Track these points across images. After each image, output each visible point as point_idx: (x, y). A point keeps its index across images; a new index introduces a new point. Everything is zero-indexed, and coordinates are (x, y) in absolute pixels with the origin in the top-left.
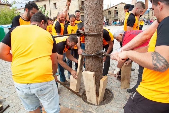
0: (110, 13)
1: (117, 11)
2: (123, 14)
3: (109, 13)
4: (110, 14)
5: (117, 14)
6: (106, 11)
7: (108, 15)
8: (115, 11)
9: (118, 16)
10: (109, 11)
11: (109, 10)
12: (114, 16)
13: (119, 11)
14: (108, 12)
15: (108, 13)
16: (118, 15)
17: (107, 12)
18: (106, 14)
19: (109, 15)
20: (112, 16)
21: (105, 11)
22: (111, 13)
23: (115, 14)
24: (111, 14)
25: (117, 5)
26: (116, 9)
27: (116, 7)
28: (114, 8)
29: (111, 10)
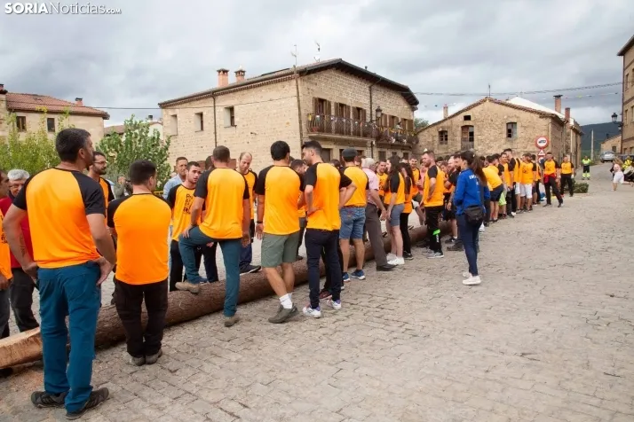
0: (446, 136)
1: (470, 130)
2: (492, 138)
3: (443, 135)
4: (446, 139)
5: (472, 140)
6: (430, 129)
7: (436, 144)
8: (465, 128)
9: (476, 148)
10: (441, 130)
11: (443, 128)
12: (459, 149)
13: (479, 131)
14: (437, 134)
15: (437, 139)
16: (475, 142)
17: (435, 132)
18: (431, 140)
19: (441, 143)
21: (426, 132)
22: (449, 138)
23: (463, 140)
24: (449, 141)
25: (469, 108)
26: (468, 123)
27: (467, 113)
28: (461, 117)
29: (448, 127)
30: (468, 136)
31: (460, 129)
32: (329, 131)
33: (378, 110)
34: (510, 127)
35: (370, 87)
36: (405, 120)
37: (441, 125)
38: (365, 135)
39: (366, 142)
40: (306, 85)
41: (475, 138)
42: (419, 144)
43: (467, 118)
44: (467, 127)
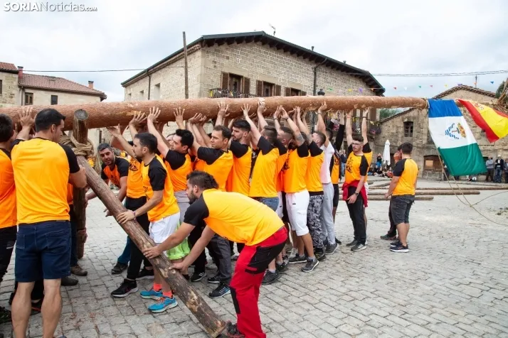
0: (412, 128)
3: (409, 127)
4: (412, 131)
6: (395, 119)
7: (400, 136)
10: (406, 120)
11: (408, 118)
12: (425, 142)
14: (402, 125)
15: (402, 130)
17: (400, 123)
18: (395, 131)
19: (406, 135)
20: (418, 141)
21: (390, 122)
22: (414, 130)
24: (415, 134)
29: (414, 118)
31: (427, 120)
33: (321, 93)
35: (315, 68)
37: (407, 115)
40: (211, 57)
42: (382, 135)
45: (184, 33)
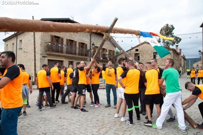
1: (138, 55)
2: (147, 59)
6: (122, 55)
8: (136, 54)
13: (142, 55)
17: (124, 56)
21: (120, 56)
23: (135, 59)
25: (138, 46)
26: (137, 52)
27: (137, 48)
28: (134, 50)
30: (137, 58)
31: (134, 55)
32: (62, 52)
33: (93, 44)
34: (155, 54)
35: (91, 34)
36: (111, 51)
38: (86, 55)
39: (87, 59)
41: (140, 59)
42: (117, 61)
43: (137, 50)
44: (137, 54)
45: (33, 17)
